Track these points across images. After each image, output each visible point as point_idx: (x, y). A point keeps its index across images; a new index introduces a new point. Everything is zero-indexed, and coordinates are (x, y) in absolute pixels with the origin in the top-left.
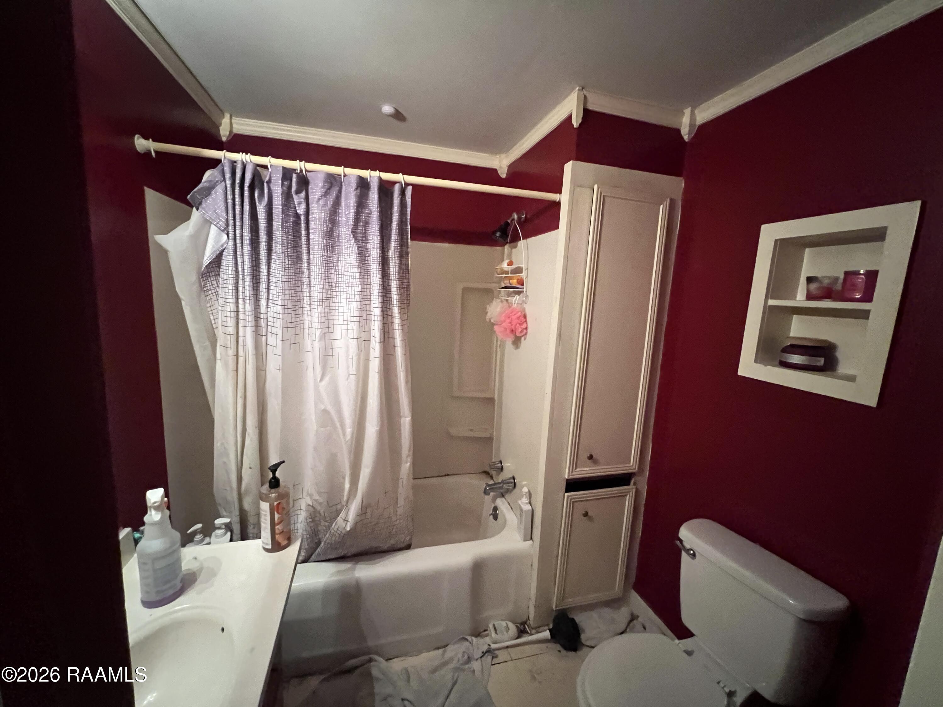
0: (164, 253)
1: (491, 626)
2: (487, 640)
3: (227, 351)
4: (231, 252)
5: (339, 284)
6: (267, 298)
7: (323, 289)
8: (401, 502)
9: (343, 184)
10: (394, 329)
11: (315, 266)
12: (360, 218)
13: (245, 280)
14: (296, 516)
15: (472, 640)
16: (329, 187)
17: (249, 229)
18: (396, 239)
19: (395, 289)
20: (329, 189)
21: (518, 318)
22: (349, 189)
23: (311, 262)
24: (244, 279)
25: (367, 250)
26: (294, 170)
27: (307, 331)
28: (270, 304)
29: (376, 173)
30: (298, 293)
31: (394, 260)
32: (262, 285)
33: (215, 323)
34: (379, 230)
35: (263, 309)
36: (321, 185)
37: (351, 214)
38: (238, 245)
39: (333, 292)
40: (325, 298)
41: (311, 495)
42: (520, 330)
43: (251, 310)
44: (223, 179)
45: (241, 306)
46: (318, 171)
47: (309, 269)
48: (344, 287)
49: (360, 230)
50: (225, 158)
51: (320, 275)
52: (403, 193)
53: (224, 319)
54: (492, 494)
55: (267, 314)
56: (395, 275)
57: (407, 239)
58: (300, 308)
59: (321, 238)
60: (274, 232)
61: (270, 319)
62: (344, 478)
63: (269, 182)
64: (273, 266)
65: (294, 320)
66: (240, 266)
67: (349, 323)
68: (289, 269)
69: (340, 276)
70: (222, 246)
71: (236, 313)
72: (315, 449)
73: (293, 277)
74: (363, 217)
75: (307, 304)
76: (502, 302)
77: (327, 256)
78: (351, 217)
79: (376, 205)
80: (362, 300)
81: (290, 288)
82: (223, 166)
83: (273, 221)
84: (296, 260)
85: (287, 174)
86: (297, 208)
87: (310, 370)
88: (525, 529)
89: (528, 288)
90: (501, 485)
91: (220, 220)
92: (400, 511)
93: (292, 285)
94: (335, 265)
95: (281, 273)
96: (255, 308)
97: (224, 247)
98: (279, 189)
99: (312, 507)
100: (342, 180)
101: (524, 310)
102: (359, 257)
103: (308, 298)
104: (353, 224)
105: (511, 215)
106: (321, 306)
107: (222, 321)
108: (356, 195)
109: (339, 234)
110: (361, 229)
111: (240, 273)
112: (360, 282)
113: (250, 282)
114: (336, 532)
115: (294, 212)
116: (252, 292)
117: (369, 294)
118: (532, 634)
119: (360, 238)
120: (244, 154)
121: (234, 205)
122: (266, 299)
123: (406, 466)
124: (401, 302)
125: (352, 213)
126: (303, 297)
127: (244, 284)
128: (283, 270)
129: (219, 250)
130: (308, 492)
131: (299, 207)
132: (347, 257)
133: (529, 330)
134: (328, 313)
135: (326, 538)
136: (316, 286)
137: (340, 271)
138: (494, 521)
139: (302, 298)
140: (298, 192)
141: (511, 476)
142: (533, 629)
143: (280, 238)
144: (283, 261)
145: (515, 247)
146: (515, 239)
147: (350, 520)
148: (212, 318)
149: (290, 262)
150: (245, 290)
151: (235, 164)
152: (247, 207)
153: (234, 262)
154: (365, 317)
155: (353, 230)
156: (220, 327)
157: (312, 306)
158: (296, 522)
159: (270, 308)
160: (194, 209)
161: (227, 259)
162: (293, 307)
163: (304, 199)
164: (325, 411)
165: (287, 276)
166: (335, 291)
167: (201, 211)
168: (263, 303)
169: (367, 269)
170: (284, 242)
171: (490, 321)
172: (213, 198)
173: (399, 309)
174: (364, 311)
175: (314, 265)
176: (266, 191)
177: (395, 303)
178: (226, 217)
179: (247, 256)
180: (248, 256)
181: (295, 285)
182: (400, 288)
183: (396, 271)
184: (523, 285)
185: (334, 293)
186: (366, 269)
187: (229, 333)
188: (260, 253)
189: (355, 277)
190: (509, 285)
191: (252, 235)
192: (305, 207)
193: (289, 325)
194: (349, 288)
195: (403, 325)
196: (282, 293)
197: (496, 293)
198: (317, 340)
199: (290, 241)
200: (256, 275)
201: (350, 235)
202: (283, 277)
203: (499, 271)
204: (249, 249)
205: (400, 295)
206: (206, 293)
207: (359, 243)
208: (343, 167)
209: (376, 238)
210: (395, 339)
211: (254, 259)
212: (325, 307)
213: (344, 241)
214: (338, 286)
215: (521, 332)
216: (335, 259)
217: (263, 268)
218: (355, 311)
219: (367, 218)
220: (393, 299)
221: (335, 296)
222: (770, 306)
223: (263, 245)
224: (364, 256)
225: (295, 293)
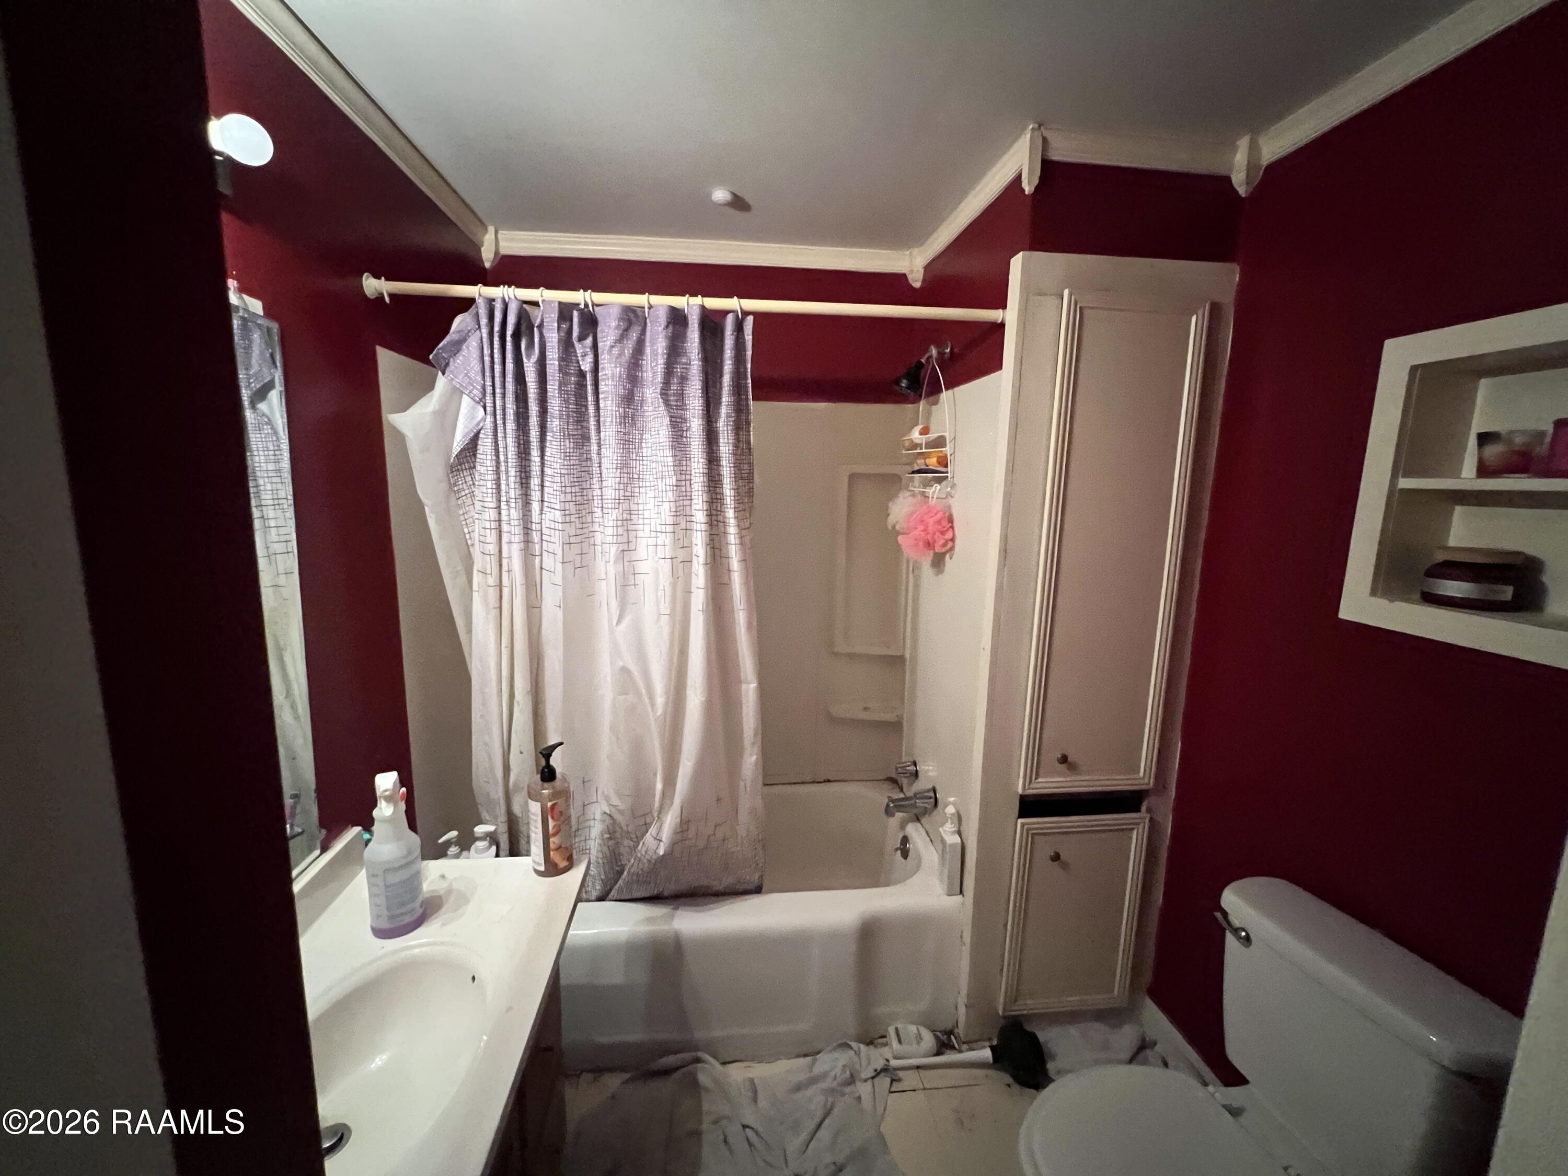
0: (400, 437)
1: (891, 1031)
2: (886, 1052)
3: (486, 578)
4: (490, 434)
5: (643, 475)
6: (540, 499)
7: (620, 483)
8: (744, 817)
9: (648, 320)
10: (728, 544)
11: (608, 449)
12: (673, 371)
13: (510, 474)
14: (588, 829)
15: (859, 1049)
16: (626, 328)
17: (513, 398)
18: (728, 402)
19: (729, 480)
20: (626, 330)
21: (939, 522)
22: (656, 328)
23: (602, 443)
24: (507, 472)
25: (685, 420)
26: (575, 305)
27: (598, 548)
28: (545, 509)
29: (698, 300)
30: (585, 490)
31: (726, 435)
32: (534, 481)
33: (471, 538)
34: (702, 389)
35: (535, 517)
36: (614, 324)
37: (659, 366)
38: (498, 422)
39: (634, 487)
40: (623, 498)
41: (607, 799)
42: (942, 542)
43: (518, 518)
44: (477, 326)
45: (504, 513)
46: (611, 304)
47: (599, 454)
48: (652, 480)
49: (673, 390)
50: (480, 295)
51: (615, 462)
52: (739, 327)
53: (482, 532)
54: (899, 815)
55: (541, 523)
56: (727, 459)
57: (747, 399)
58: (589, 513)
59: (616, 406)
60: (549, 401)
61: (545, 531)
62: (655, 774)
63: (541, 326)
64: (548, 452)
65: (579, 532)
66: (503, 453)
67: (659, 534)
68: (571, 454)
69: (645, 463)
70: (478, 424)
71: (497, 523)
72: (613, 728)
73: (578, 467)
74: (678, 370)
75: (598, 507)
76: (914, 496)
77: (625, 434)
78: (659, 370)
79: (697, 351)
80: (677, 499)
81: (572, 484)
82: (477, 307)
83: (548, 384)
84: (581, 441)
85: (565, 311)
86: (581, 363)
87: (605, 607)
88: (950, 877)
89: (956, 470)
90: (912, 802)
91: (474, 387)
92: (742, 831)
93: (575, 480)
94: (637, 446)
95: (559, 461)
96: (523, 515)
97: (480, 427)
98: (553, 335)
99: (610, 816)
100: (647, 316)
101: (949, 507)
102: (672, 431)
103: (600, 498)
104: (662, 381)
105: (927, 350)
106: (617, 510)
107: (480, 535)
108: (666, 336)
109: (642, 397)
110: (675, 388)
111: (503, 464)
112: (674, 470)
113: (516, 476)
114: (644, 857)
115: (577, 368)
116: (518, 492)
117: (688, 489)
118: (960, 1051)
119: (675, 403)
120: (506, 286)
121: (492, 362)
122: (539, 501)
123: (751, 760)
124: (738, 500)
125: (660, 364)
126: (593, 496)
127: (507, 480)
128: (562, 458)
129: (473, 431)
130: (603, 793)
131: (583, 360)
132: (654, 433)
133: (958, 542)
134: (627, 520)
135: (631, 866)
136: (610, 479)
137: (644, 455)
138: (903, 860)
139: (591, 498)
140: (581, 338)
141: (931, 787)
142: (964, 1043)
143: (557, 408)
144: (562, 443)
145: (936, 403)
146: (935, 390)
147: (664, 839)
148: (466, 531)
149: (572, 444)
150: (509, 488)
151: (493, 303)
152: (510, 366)
153: (493, 448)
154: (683, 526)
155: (663, 391)
156: (477, 543)
157: (605, 511)
158: (587, 838)
159: (545, 514)
160: (440, 373)
161: (484, 444)
162: (578, 512)
163: (591, 349)
164: (625, 670)
165: (568, 465)
166: (638, 485)
167: (449, 376)
168: (535, 506)
169: (686, 451)
170: (563, 415)
171: (894, 527)
172: (464, 356)
173: (735, 511)
174: (682, 516)
175: (606, 448)
176: (537, 340)
177: (729, 503)
178: (482, 382)
179: (511, 439)
180: (513, 438)
181: (580, 480)
182: (737, 479)
183: (730, 452)
184: (946, 466)
185: (637, 490)
186: (684, 451)
187: (488, 553)
188: (529, 433)
189: (666, 464)
190: (924, 467)
191: (517, 408)
192: (592, 360)
193: (573, 540)
194: (657, 481)
195: (741, 537)
196: (562, 491)
197: (904, 481)
198: (611, 563)
199: (571, 413)
200: (525, 466)
201: (658, 400)
202: (562, 467)
203: (907, 444)
204: (514, 428)
205: (737, 489)
206: (457, 495)
207: (672, 411)
208: (647, 294)
209: (697, 401)
210: (730, 559)
211: (522, 442)
212: (623, 510)
213: (650, 409)
214: (643, 479)
215: (945, 545)
216: (637, 437)
217: (535, 453)
218: (666, 516)
219: (685, 370)
220: (726, 496)
221: (638, 494)
222: (1402, 491)
223: (534, 420)
224: (680, 430)
225: (581, 490)
